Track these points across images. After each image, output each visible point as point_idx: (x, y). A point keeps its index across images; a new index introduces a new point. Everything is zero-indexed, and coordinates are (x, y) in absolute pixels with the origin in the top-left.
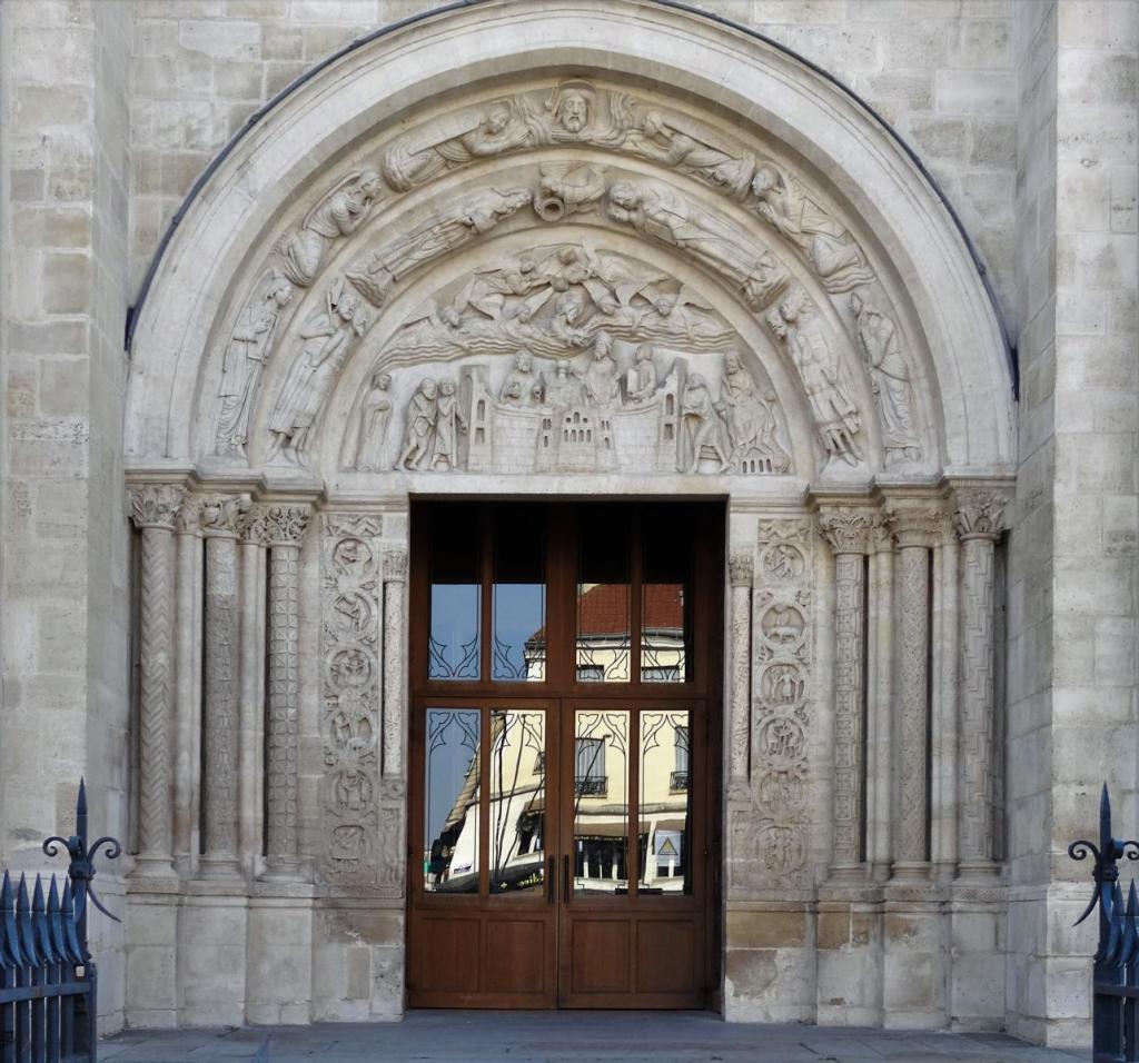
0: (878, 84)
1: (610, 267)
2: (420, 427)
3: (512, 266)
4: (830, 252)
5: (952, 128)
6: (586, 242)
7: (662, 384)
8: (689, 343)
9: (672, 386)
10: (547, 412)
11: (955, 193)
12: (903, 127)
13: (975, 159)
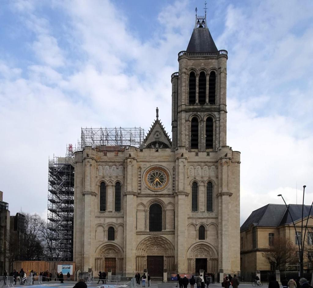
0: (213, 244)
6: (202, 249)
10: (201, 255)
12: (214, 246)
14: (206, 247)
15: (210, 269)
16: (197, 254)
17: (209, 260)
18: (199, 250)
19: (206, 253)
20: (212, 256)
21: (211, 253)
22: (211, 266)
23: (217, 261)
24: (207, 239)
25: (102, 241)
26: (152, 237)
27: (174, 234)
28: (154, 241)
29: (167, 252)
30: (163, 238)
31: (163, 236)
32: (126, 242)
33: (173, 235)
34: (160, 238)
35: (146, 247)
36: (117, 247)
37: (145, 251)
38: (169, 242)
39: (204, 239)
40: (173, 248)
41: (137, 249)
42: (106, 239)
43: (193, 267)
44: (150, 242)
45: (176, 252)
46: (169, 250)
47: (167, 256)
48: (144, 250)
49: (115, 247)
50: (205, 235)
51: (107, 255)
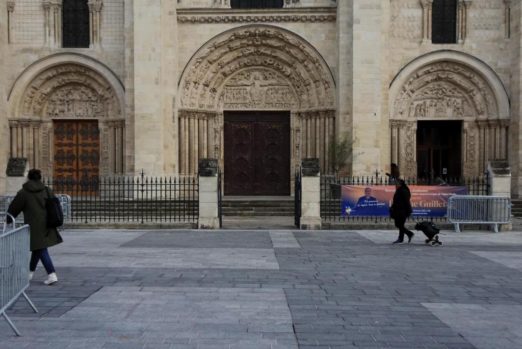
0: (490, 62)
1: (446, 86)
2: (418, 111)
3: (432, 87)
4: (481, 86)
5: (500, 69)
6: (443, 83)
7: (454, 103)
8: (457, 97)
9: (455, 104)
10: (437, 108)
11: (501, 78)
12: (493, 69)
13: (504, 74)
14: (459, 73)
15: (476, 164)
16: (421, 102)
17: (472, 128)
18: (430, 86)
19: (459, 101)
20: (482, 113)
21: (478, 97)
22: (477, 152)
23: (504, 130)
24: (467, 40)
25: (36, 51)
26: (241, 32)
27: (333, 19)
28: (252, 50)
29: (305, 97)
30: (289, 37)
31: (289, 26)
32: (132, 51)
33: (328, 26)
34: (275, 37)
35: (219, 75)
36: (100, 75)
37: (214, 90)
38: (313, 55)
39: (454, 41)
40: (330, 80)
41: (182, 82)
42: (54, 43)
43: (407, 154)
44: (235, 54)
45: (342, 91)
46: (313, 85)
47: (303, 110)
48: (211, 86)
49: (92, 74)
50: (459, 25)
51: (61, 107)
